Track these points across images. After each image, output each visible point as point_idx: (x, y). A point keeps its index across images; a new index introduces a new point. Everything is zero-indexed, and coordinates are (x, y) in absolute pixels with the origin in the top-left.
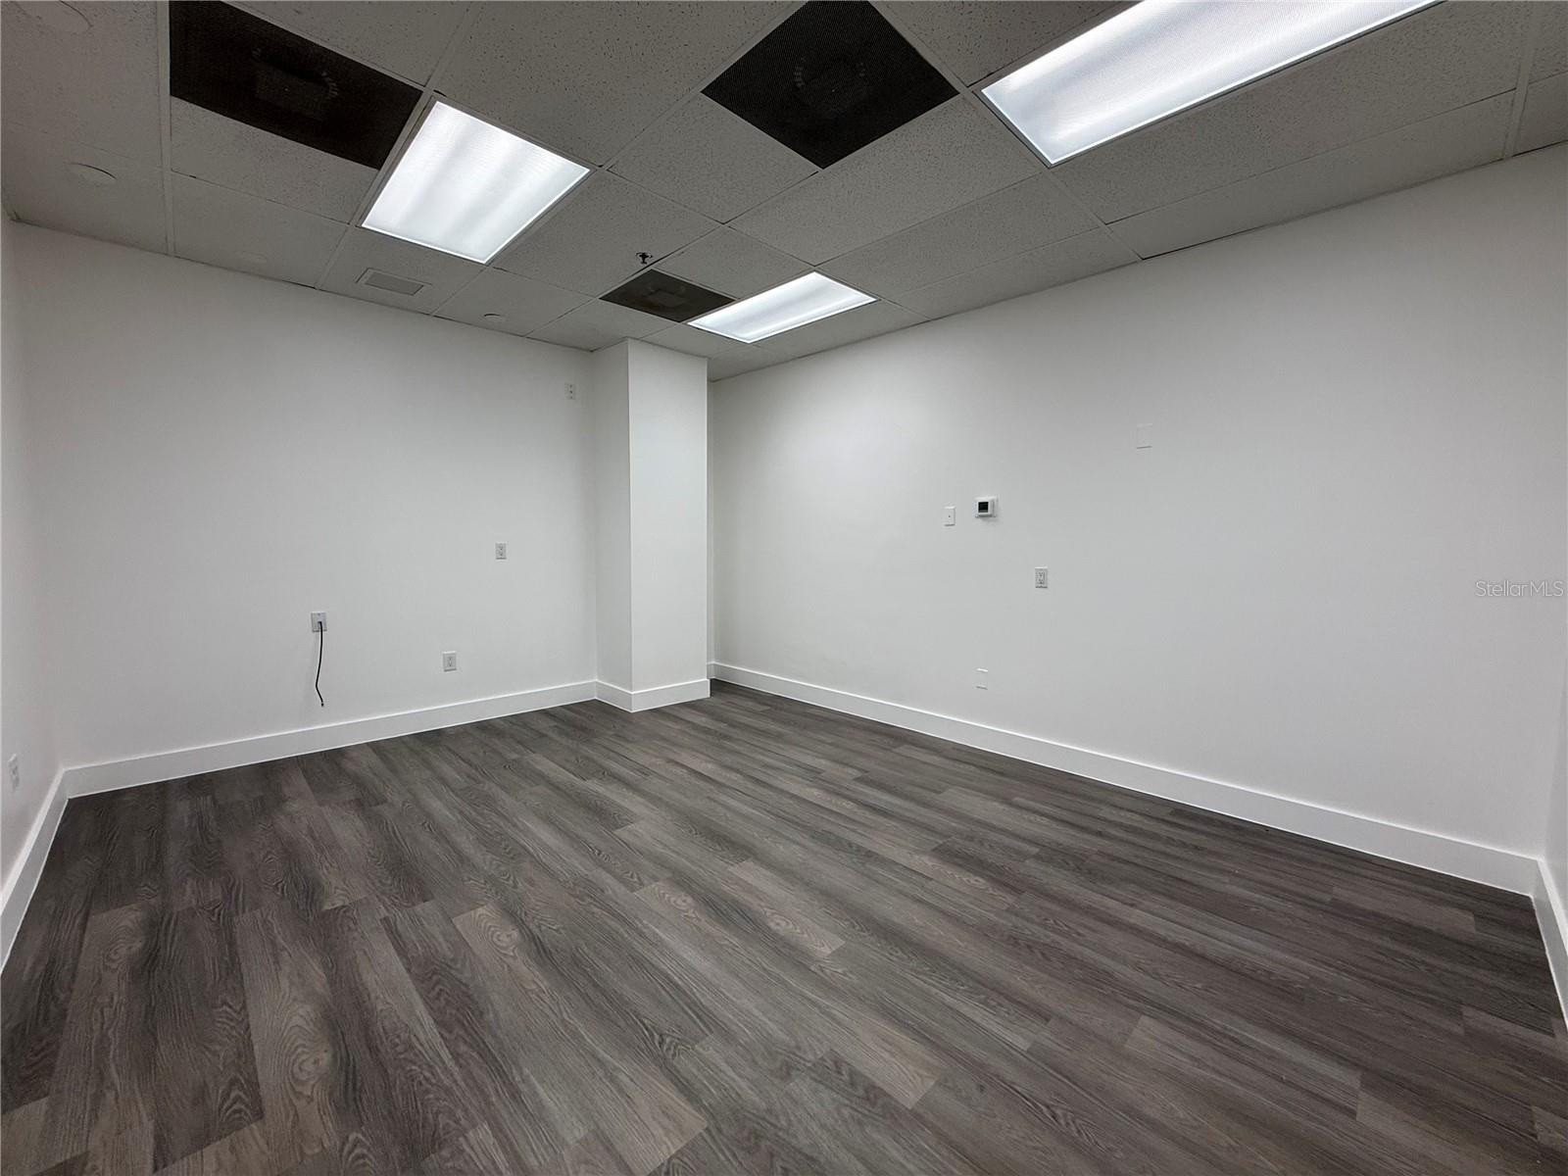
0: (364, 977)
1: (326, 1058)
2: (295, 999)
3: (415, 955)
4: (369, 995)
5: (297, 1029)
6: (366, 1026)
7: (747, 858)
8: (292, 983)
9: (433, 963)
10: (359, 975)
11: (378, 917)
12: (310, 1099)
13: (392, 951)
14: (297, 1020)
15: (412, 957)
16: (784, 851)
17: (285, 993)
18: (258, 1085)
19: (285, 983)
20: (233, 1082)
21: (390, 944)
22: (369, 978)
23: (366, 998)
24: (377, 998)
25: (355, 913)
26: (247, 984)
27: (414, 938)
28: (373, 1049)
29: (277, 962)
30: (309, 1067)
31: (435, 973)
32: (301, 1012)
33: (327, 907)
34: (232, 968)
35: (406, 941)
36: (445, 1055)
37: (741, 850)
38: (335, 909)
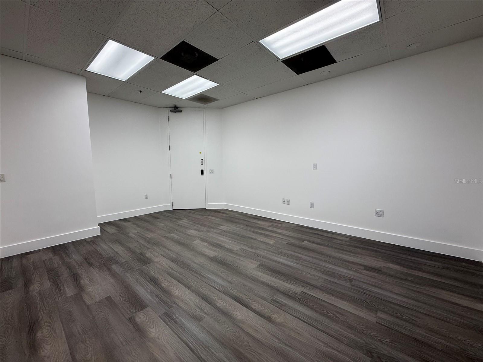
7: (212, 258)
16: (200, 260)
37: (214, 260)
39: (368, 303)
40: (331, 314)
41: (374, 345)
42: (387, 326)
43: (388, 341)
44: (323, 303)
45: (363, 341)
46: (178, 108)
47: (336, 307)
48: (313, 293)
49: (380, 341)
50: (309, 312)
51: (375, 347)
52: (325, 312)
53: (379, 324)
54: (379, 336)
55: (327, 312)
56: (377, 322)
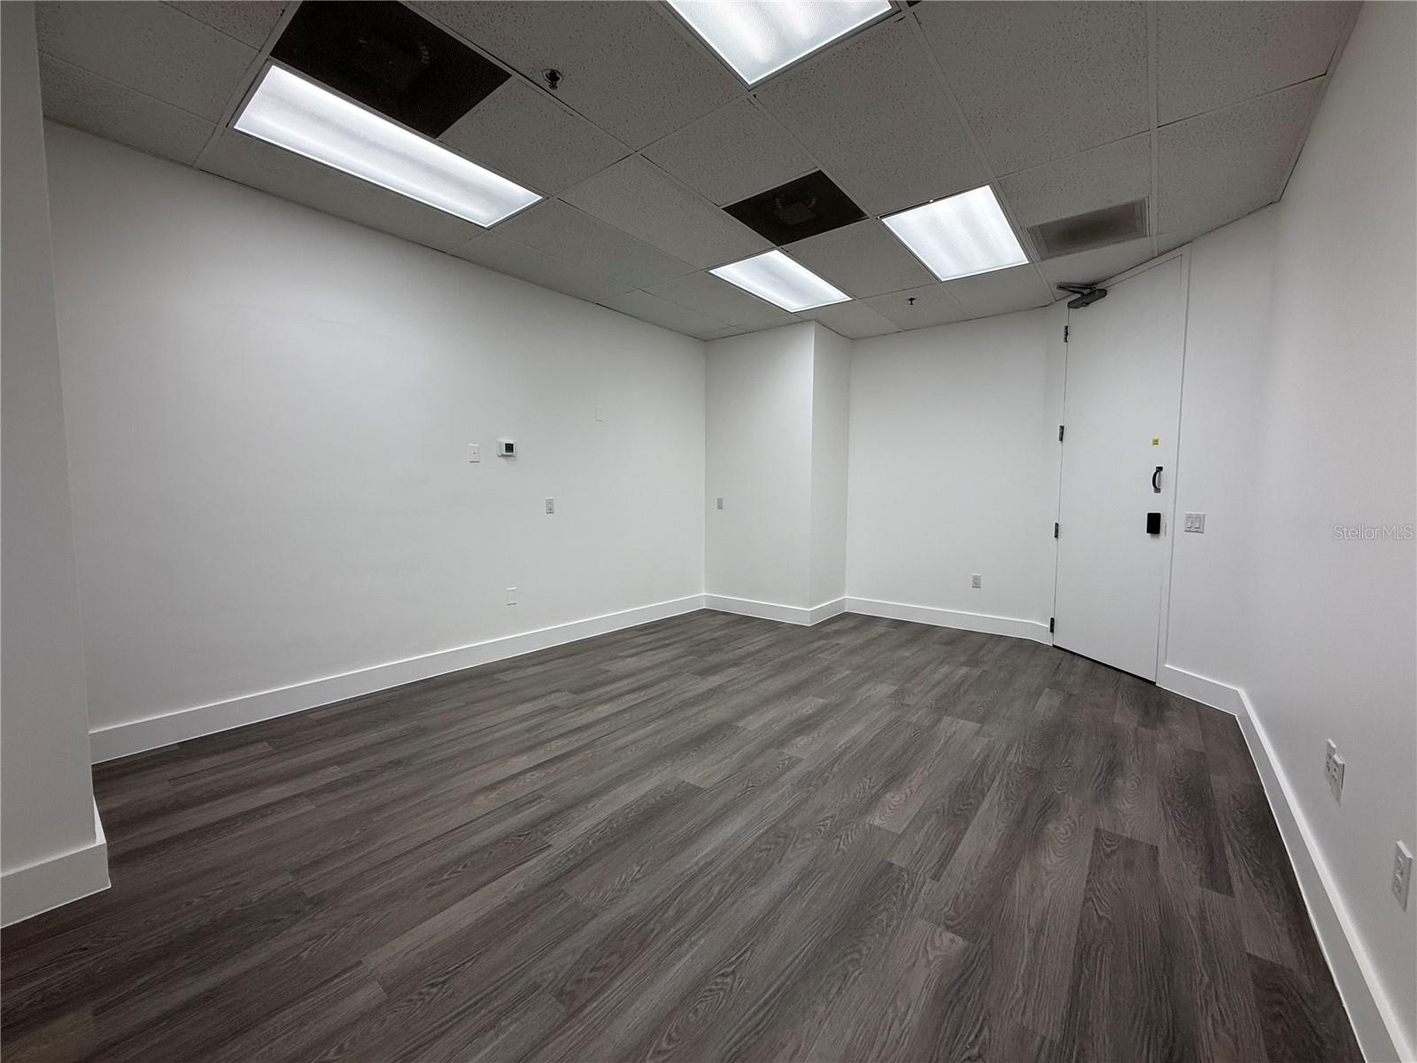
0: (994, 849)
1: (1051, 826)
2: (1048, 874)
3: (951, 833)
4: (1002, 836)
5: (1057, 853)
6: (1019, 823)
8: (1043, 889)
9: (949, 820)
10: (995, 853)
11: (937, 885)
12: (1069, 817)
13: (960, 848)
14: (1055, 860)
15: (954, 834)
17: (1051, 885)
18: (1094, 843)
19: (1048, 893)
20: (1108, 856)
21: (956, 855)
22: (991, 846)
23: (1005, 836)
24: (999, 831)
25: (947, 909)
26: (1076, 922)
27: (937, 844)
28: (1025, 811)
29: (1044, 921)
30: (1062, 830)
31: (955, 815)
32: (1049, 862)
33: (961, 942)
34: (1084, 953)
35: (944, 847)
36: (996, 784)
38: (955, 933)
39: (432, 985)
40: (445, 877)
41: (321, 919)
42: (333, 983)
43: (305, 954)
44: (489, 874)
45: (344, 903)
46: (1093, 284)
47: (463, 897)
48: (536, 866)
49: (318, 936)
50: (476, 841)
51: (317, 917)
52: (460, 869)
53: (351, 968)
54: (329, 942)
55: (459, 872)
56: (360, 963)
